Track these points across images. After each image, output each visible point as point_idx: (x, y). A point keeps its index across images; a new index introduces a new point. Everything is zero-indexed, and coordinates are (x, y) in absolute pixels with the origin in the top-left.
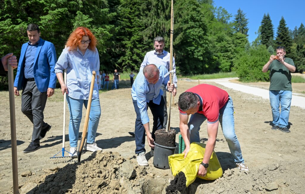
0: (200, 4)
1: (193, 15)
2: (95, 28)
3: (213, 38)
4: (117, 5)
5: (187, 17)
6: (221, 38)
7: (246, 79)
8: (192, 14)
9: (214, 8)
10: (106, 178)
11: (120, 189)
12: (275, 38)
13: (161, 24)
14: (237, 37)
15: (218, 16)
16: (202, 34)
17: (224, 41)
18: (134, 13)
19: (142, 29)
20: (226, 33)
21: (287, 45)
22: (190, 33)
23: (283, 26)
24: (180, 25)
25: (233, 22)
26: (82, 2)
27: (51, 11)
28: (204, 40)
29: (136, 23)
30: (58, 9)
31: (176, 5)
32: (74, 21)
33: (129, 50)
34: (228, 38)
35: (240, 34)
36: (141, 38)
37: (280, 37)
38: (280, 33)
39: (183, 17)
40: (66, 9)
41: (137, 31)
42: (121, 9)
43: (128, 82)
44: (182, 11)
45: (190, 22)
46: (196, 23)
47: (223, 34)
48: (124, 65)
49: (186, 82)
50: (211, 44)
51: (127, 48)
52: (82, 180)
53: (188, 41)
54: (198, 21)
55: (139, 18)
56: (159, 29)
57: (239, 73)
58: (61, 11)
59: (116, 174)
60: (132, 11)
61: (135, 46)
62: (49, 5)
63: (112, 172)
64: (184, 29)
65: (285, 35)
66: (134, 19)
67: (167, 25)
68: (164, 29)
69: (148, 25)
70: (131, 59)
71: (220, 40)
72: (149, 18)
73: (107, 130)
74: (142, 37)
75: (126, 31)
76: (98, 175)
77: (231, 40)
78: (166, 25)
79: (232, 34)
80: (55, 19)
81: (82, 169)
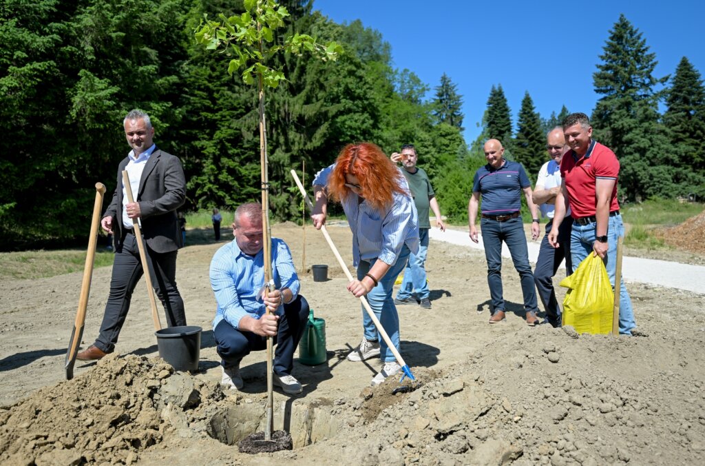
0: (364, 62)
1: (350, 86)
2: (126, 110)
3: (394, 135)
4: (181, 59)
5: (336, 89)
6: (409, 134)
7: (461, 218)
8: (347, 83)
9: (394, 71)
10: (130, 408)
11: (161, 427)
12: (515, 134)
13: (281, 103)
14: (441, 132)
15: (402, 88)
16: (369, 126)
17: (415, 141)
18: (218, 78)
19: (238, 114)
20: (418, 125)
21: (537, 149)
22: (344, 122)
23: (529, 110)
24: (322, 106)
25: (433, 101)
26: (92, 48)
27: (15, 68)
28: (375, 138)
29: (225, 100)
30: (31, 64)
31: (312, 62)
32: (72, 92)
33: (211, 161)
34: (422, 134)
35: (446, 127)
36: (237, 133)
37: (525, 132)
38: (524, 125)
39: (328, 90)
40: (52, 62)
41: (228, 117)
42: (190, 69)
43: (210, 231)
44: (326, 76)
45: (343, 101)
46: (356, 102)
47: (412, 125)
48: (200, 196)
49: (338, 228)
50: (388, 147)
51: (206, 157)
52: (74, 414)
53: (341, 140)
54: (359, 98)
55: (231, 89)
56: (276, 114)
57: (446, 206)
58: (40, 68)
59: (155, 401)
60: (214, 75)
61: (224, 152)
62: (8, 53)
63: (145, 395)
64: (330, 115)
65: (533, 129)
66: (220, 92)
67: (294, 105)
68: (288, 114)
69: (252, 106)
70: (217, 181)
71: (407, 139)
72: (254, 90)
73: (147, 327)
74: (238, 131)
75: (202, 118)
76: (111, 401)
77: (430, 138)
78: (292, 105)
79: (431, 127)
80: (24, 86)
81: (74, 392)
